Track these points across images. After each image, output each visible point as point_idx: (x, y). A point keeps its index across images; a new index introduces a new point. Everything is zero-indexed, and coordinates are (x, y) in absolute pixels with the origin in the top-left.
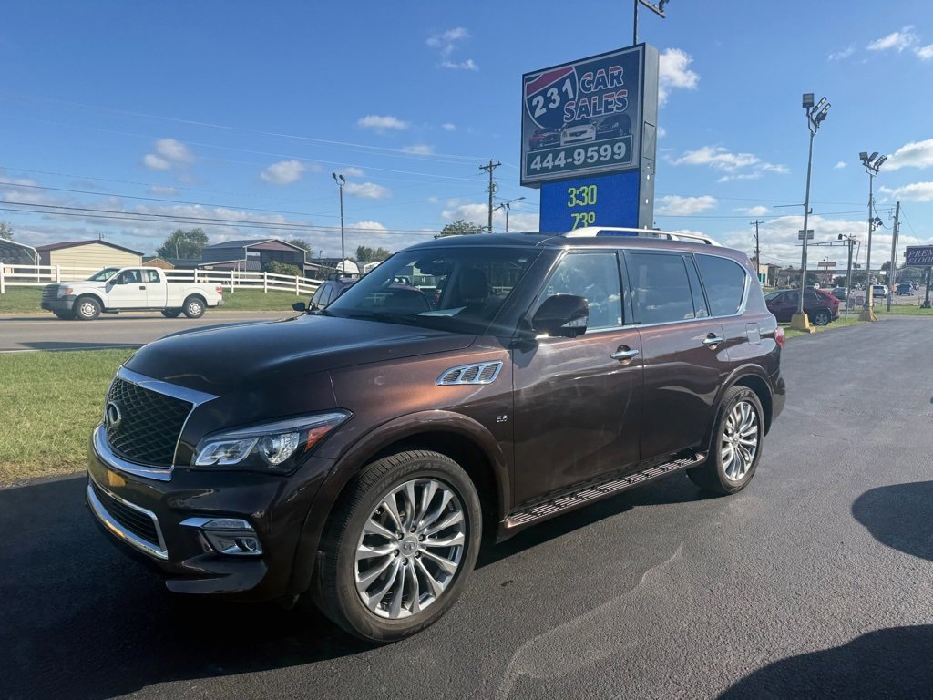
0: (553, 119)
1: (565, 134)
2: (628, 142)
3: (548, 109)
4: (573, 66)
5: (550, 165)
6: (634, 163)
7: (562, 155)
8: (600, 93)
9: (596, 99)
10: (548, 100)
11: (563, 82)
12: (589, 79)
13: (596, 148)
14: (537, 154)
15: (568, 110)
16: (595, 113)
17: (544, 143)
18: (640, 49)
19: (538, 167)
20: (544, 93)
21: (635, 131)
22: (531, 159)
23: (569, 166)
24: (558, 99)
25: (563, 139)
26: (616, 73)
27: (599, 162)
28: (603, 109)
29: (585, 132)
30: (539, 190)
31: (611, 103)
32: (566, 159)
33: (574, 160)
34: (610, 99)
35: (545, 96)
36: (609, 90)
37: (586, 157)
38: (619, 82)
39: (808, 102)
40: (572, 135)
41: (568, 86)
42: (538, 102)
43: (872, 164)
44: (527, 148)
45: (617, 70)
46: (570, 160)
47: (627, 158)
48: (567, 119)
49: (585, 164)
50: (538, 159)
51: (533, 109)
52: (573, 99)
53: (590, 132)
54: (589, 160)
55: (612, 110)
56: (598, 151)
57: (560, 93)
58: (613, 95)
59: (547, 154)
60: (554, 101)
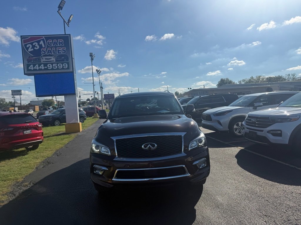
1: (43, 59)
2: (68, 64)
3: (34, 49)
4: (43, 36)
5: (38, 68)
6: (71, 70)
7: (42, 65)
8: (56, 47)
9: (54, 49)
10: (34, 47)
11: (40, 41)
12: (50, 42)
13: (56, 64)
14: (30, 65)
15: (43, 51)
16: (54, 53)
17: (34, 61)
18: (69, 36)
19: (32, 69)
20: (32, 44)
21: (70, 60)
22: (28, 66)
23: (45, 69)
25: (42, 61)
26: (61, 42)
27: (58, 69)
28: (57, 52)
29: (51, 59)
30: (33, 76)
31: (60, 51)
32: (44, 67)
33: (48, 67)
34: (59, 49)
35: (32, 45)
36: (58, 47)
37: (53, 67)
38: (62, 45)
39: (91, 55)
40: (46, 59)
41: (42, 43)
42: (29, 46)
43: (99, 72)
44: (26, 62)
45: (61, 41)
46: (46, 67)
47: (68, 68)
48: (42, 54)
49: (52, 69)
50: (32, 66)
51: (28, 49)
52: (45, 47)
53: (53, 59)
54: (54, 68)
55: (61, 53)
56: (57, 65)
57: (39, 44)
58: (60, 48)
59: (36, 64)
60: (37, 47)
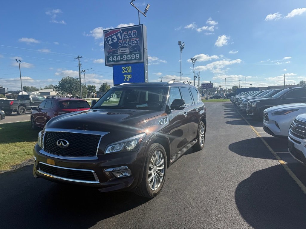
0: (115, 45)
1: (119, 50)
2: (140, 54)
3: (113, 42)
4: (120, 29)
5: (115, 60)
6: (142, 60)
7: (119, 57)
8: (130, 38)
9: (128, 40)
10: (113, 39)
11: (117, 34)
12: (126, 33)
13: (130, 55)
14: (110, 56)
15: (120, 43)
16: (129, 44)
17: (112, 53)
18: (142, 26)
19: (111, 60)
20: (111, 37)
21: (142, 50)
22: (108, 57)
23: (122, 60)
24: (116, 39)
25: (119, 52)
26: (134, 32)
27: (131, 60)
28: (131, 43)
29: (126, 50)
30: (112, 67)
31: (134, 42)
32: (120, 58)
33: (123, 58)
34: (133, 40)
35: (112, 38)
36: (133, 38)
37: (127, 58)
38: (136, 35)
40: (122, 50)
41: (119, 35)
42: (109, 39)
43: (194, 61)
44: (107, 54)
45: (135, 32)
46: (122, 58)
47: (140, 59)
48: (120, 45)
49: (127, 60)
50: (111, 57)
51: (108, 42)
52: (121, 39)
53: (128, 50)
54: (128, 59)
55: (134, 44)
56: (131, 56)
57: (117, 37)
58: (134, 39)
59: (114, 56)
60: (115, 40)
